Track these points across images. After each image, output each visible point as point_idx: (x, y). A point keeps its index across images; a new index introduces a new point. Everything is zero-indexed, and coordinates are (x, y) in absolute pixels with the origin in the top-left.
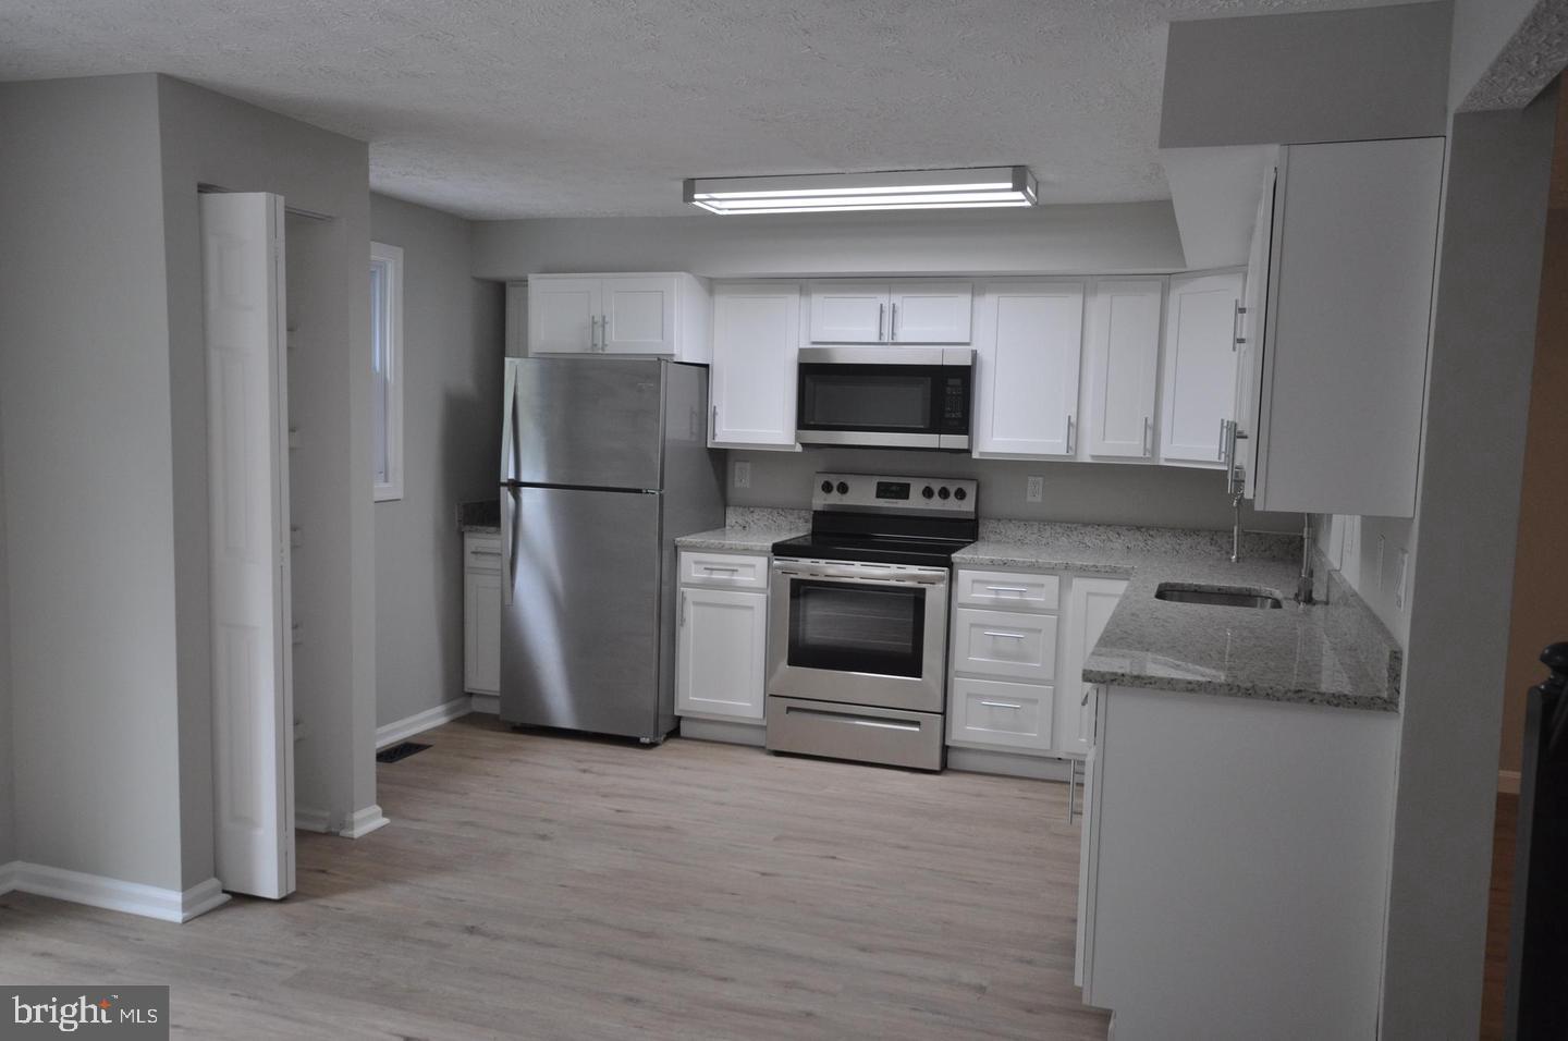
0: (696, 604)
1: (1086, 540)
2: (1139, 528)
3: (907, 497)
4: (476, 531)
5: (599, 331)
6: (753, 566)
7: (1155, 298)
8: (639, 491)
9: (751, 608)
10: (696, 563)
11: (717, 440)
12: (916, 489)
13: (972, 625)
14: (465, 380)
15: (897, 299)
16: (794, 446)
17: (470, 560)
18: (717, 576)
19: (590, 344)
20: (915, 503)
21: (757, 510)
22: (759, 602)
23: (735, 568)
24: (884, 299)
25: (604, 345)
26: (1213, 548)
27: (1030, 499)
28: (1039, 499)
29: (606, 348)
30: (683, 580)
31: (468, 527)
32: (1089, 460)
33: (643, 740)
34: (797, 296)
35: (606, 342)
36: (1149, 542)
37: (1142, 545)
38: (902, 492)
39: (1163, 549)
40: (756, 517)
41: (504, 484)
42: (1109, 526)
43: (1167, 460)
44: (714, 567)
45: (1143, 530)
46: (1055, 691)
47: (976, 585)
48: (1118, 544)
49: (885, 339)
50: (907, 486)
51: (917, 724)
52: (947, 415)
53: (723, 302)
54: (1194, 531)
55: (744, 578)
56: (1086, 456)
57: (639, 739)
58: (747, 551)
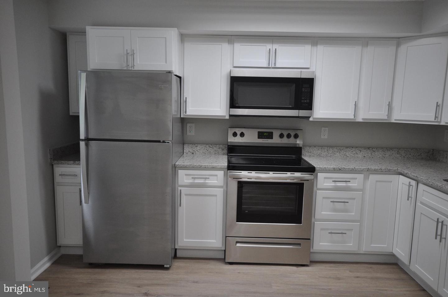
0: (186, 195)
1: (347, 154)
2: (369, 148)
3: (272, 138)
4: (62, 163)
5: (130, 58)
6: (216, 175)
7: (394, 48)
8: (159, 142)
9: (216, 196)
10: (186, 175)
11: (187, 114)
12: (276, 134)
13: (324, 198)
14: (49, 84)
15: (275, 46)
16: (225, 116)
17: (58, 179)
18: (197, 181)
19: (125, 65)
20: (276, 140)
21: (199, 146)
22: (220, 192)
23: (207, 177)
24: (269, 46)
25: (134, 66)
26: (398, 155)
27: (322, 137)
28: (326, 137)
29: (135, 67)
30: (179, 184)
31: (56, 162)
32: (361, 121)
33: (165, 266)
34: (227, 44)
35: (135, 64)
36: (373, 154)
37: (370, 155)
38: (270, 136)
39: (379, 157)
40: (198, 148)
41: (82, 140)
42: (357, 147)
43: (396, 120)
44: (196, 177)
45: (371, 149)
46: (360, 224)
47: (326, 180)
48: (360, 155)
49: (270, 66)
50: (272, 133)
51: (299, 244)
52: (302, 101)
53: (189, 46)
54: (390, 149)
55: (212, 181)
56: (360, 119)
57: (163, 266)
58: (214, 168)
